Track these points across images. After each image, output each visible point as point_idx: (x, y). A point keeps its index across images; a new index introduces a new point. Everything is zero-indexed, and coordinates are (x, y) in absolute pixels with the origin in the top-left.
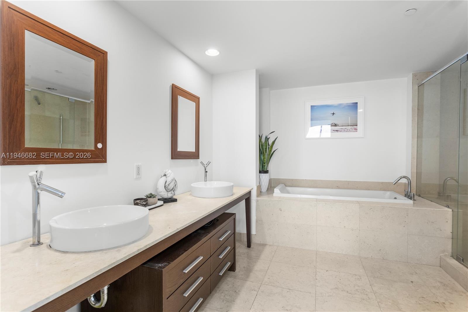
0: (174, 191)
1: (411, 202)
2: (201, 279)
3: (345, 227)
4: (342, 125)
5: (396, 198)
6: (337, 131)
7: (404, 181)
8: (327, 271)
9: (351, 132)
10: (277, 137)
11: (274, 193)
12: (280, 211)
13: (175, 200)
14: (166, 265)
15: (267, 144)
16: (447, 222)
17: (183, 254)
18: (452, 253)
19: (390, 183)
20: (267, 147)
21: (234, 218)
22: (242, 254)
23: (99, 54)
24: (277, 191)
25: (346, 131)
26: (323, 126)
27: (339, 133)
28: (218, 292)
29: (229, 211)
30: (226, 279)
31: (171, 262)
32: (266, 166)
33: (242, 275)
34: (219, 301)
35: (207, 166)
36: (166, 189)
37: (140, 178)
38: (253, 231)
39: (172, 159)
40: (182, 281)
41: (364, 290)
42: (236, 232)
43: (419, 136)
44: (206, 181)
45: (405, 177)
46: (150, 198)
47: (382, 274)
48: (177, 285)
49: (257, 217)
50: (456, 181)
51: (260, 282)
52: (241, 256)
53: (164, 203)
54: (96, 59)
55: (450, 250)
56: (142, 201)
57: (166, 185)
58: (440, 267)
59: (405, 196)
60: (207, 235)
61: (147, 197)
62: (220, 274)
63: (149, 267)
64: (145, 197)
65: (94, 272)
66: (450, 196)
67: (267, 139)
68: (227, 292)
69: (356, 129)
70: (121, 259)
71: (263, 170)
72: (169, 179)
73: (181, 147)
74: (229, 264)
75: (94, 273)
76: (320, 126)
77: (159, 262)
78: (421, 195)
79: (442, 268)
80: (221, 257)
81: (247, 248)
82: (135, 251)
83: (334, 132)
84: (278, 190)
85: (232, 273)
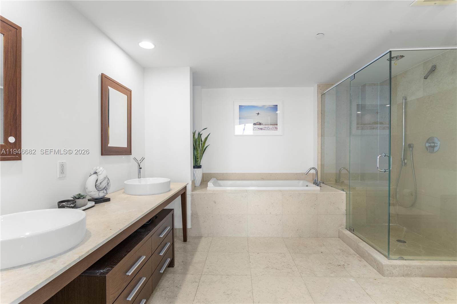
0: (106, 190)
1: (318, 188)
2: (144, 279)
3: (271, 213)
4: (265, 124)
5: (307, 186)
6: (261, 129)
7: (313, 171)
8: (258, 254)
9: (273, 130)
10: (210, 134)
11: (207, 187)
12: (215, 204)
13: (108, 200)
14: (109, 270)
15: (200, 140)
16: (343, 202)
17: (126, 255)
18: (346, 225)
19: (302, 174)
20: (200, 143)
21: (173, 214)
22: (179, 249)
23: (10, 28)
24: (210, 184)
25: (269, 130)
26: (246, 124)
27: (263, 131)
28: (159, 291)
29: (168, 207)
30: (166, 276)
31: (114, 266)
32: (199, 161)
33: (181, 269)
34: (161, 299)
35: (140, 162)
36: (97, 188)
37: (65, 177)
38: (189, 226)
39: (102, 155)
40: (125, 285)
41: (289, 265)
42: (175, 228)
43: (322, 134)
44: (140, 178)
45: (313, 168)
46: (78, 199)
47: (301, 250)
48: (120, 290)
49: (192, 211)
50: (348, 171)
51: (200, 274)
52: (178, 251)
53: (95, 204)
54: (5, 34)
55: (345, 224)
56: (69, 203)
57: (97, 184)
58: (339, 238)
59: (314, 184)
60: (149, 233)
61: (75, 198)
62: (160, 272)
63: (88, 276)
64: (72, 199)
65: (29, 290)
66: (344, 182)
67: (200, 135)
68: (168, 288)
69: (276, 128)
70: (61, 270)
71: (197, 166)
72: (101, 177)
73: (112, 143)
74: (169, 260)
75: (28, 292)
76: (244, 125)
77: (100, 268)
78: (324, 183)
79: (340, 239)
80: (161, 254)
81: (183, 242)
82: (76, 259)
83: (259, 130)
84: (212, 184)
85: (171, 269)
